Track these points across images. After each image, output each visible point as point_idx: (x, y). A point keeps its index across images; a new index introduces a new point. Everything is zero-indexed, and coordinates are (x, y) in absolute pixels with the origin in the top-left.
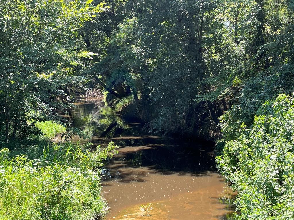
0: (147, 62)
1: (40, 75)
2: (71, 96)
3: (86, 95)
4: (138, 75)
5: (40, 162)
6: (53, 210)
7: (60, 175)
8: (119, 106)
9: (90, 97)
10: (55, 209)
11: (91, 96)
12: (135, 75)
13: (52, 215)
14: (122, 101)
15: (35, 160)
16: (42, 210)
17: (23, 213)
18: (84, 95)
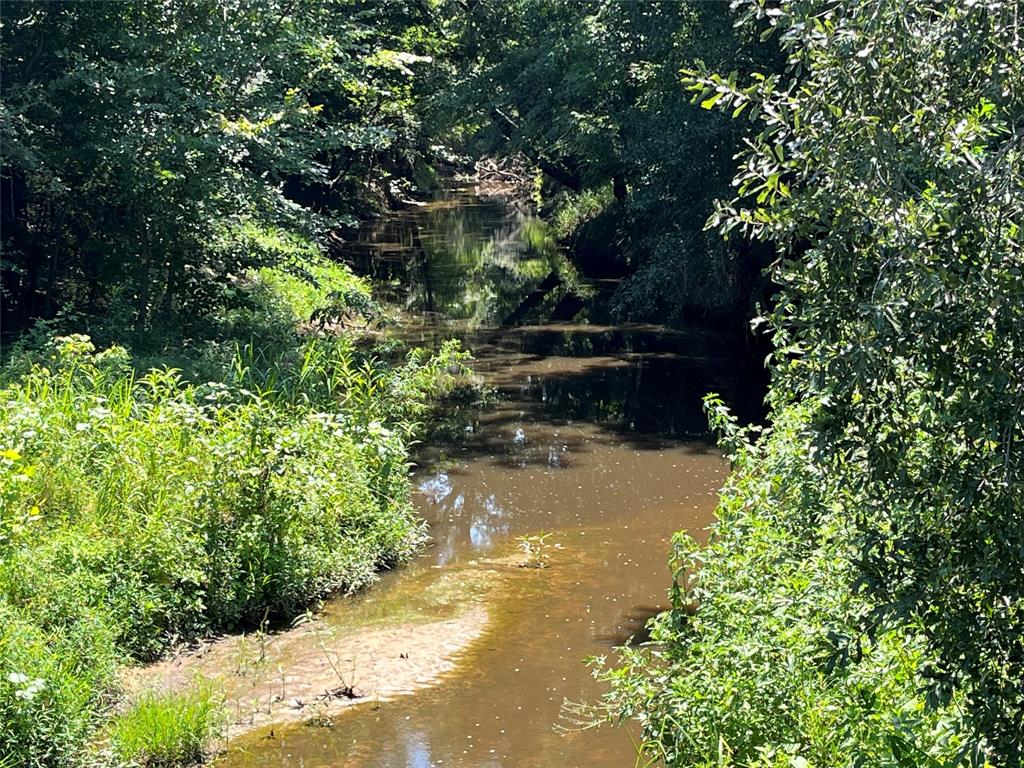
0: (634, 76)
1: (230, 124)
2: (404, 179)
3: (478, 175)
4: (600, 120)
5: (225, 392)
6: (243, 532)
7: (269, 430)
8: (568, 218)
9: (490, 181)
10: (250, 529)
11: (493, 177)
12: (589, 121)
13: (240, 546)
14: (577, 201)
15: (211, 384)
16: (211, 529)
17: (151, 535)
18: (470, 175)
